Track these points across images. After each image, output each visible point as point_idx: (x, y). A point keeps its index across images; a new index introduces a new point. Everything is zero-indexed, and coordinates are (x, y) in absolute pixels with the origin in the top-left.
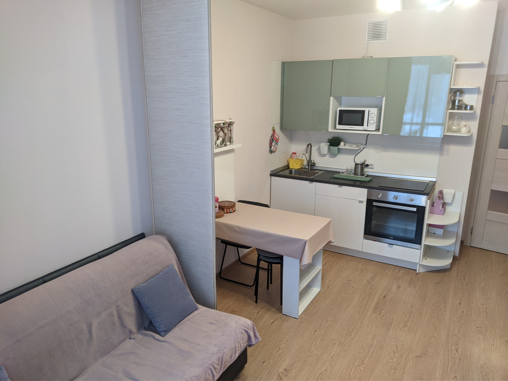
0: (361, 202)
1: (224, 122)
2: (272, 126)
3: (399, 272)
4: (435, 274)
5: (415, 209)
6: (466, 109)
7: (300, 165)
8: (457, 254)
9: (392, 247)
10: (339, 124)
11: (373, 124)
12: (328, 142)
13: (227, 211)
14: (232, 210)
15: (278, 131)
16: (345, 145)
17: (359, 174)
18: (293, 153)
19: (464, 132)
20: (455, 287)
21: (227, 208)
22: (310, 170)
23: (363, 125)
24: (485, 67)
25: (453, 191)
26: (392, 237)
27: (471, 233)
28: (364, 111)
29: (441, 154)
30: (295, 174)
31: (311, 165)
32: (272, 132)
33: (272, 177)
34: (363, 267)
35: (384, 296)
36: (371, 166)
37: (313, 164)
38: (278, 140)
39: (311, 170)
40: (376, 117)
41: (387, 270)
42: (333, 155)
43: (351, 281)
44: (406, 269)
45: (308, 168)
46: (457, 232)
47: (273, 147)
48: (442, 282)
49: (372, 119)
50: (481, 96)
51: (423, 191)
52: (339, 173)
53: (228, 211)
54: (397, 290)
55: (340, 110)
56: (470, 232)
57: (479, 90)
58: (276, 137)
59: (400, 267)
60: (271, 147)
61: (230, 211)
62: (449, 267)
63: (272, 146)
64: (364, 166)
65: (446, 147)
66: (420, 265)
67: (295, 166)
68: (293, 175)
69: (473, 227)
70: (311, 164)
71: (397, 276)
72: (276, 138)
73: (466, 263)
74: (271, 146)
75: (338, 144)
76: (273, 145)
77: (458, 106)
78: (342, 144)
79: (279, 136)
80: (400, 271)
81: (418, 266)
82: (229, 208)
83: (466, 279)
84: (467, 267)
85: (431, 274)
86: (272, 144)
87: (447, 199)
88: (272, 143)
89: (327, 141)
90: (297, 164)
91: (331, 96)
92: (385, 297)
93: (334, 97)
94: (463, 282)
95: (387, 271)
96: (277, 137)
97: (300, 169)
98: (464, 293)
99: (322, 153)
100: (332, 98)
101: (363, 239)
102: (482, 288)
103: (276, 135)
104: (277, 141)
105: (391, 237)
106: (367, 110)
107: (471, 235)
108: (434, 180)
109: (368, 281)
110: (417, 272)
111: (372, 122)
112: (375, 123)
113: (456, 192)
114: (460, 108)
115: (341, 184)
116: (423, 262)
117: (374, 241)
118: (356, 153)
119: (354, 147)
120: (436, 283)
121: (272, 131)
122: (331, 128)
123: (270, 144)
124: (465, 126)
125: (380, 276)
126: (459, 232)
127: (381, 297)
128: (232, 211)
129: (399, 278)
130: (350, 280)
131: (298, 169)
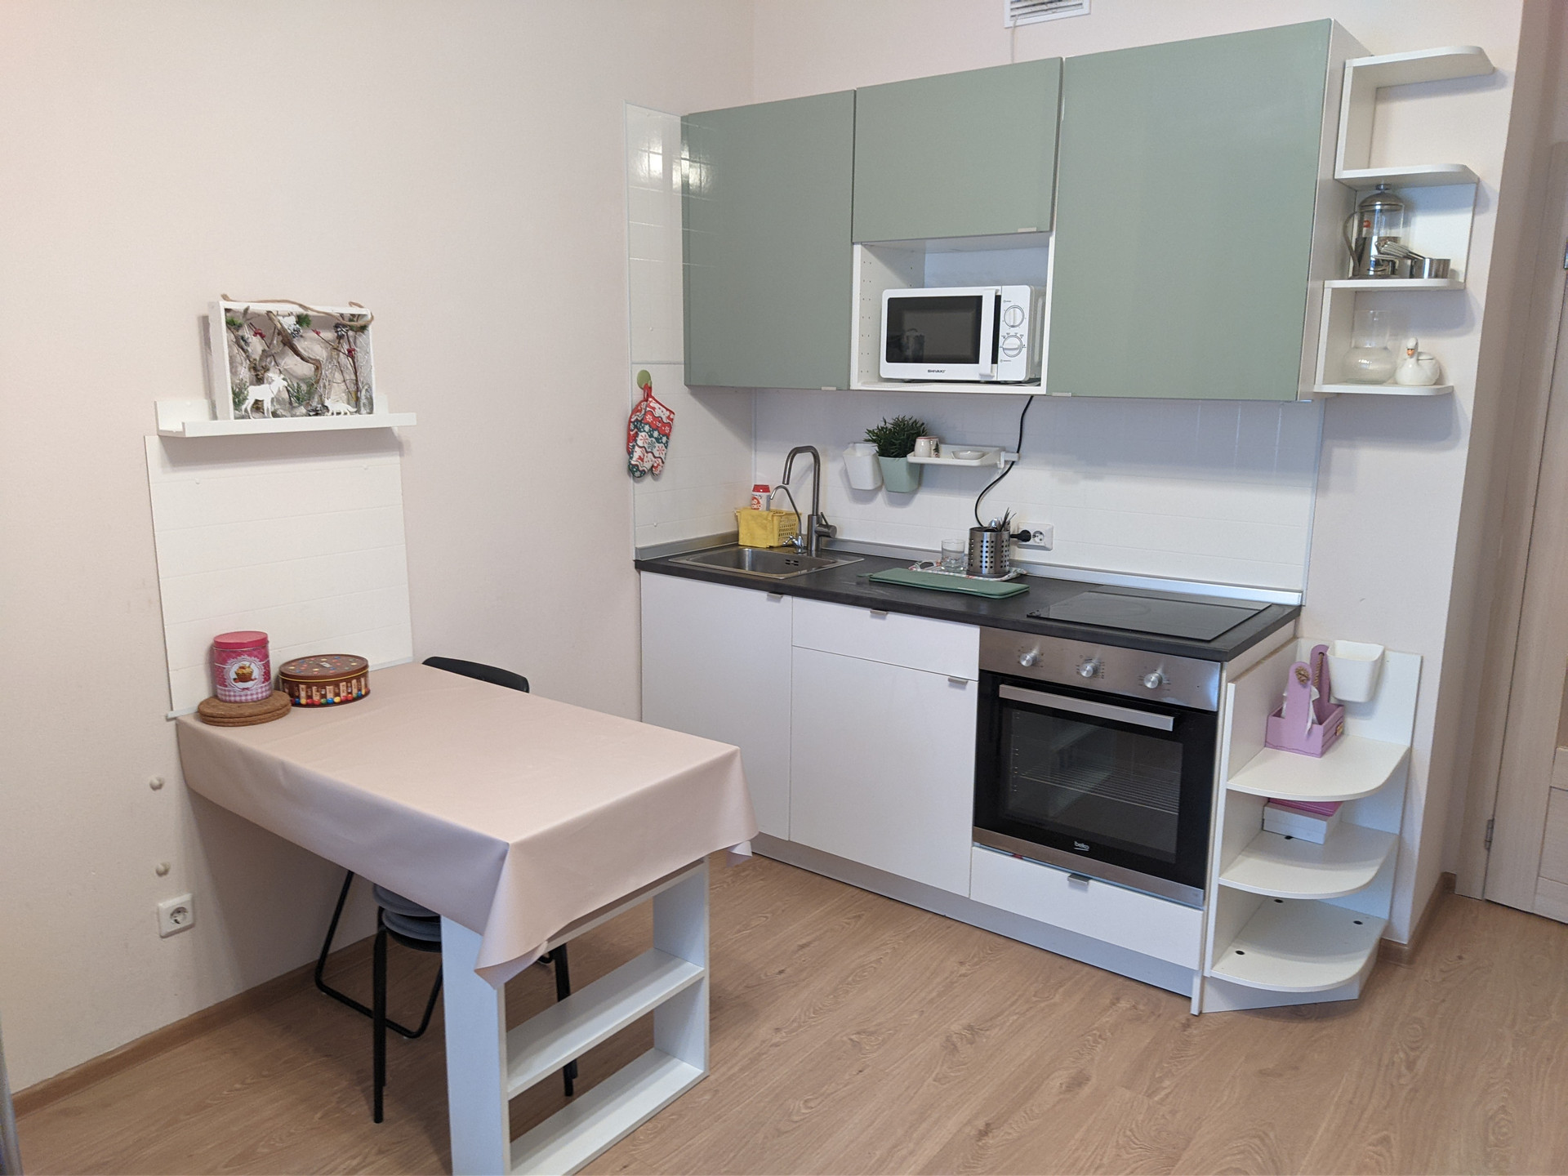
0: (958, 683)
1: (301, 311)
2: (638, 371)
3: (1114, 1004)
4: (1274, 1025)
5: (1166, 723)
6: (1415, 271)
7: (776, 532)
8: (1403, 934)
9: (1085, 889)
10: (889, 360)
11: (1016, 352)
12: (874, 441)
13: (309, 697)
14: (337, 694)
15: (671, 391)
16: (937, 450)
17: (985, 571)
18: (757, 488)
19: (1410, 379)
20: (1351, 1102)
21: (309, 686)
22: (814, 553)
23: (976, 361)
24: (1503, 85)
25: (1375, 651)
26: (1083, 845)
27: (1489, 842)
28: (980, 298)
29: (1320, 488)
30: (753, 568)
31: (820, 535)
32: (639, 394)
33: (646, 576)
34: (963, 970)
35: (988, 1125)
36: (1040, 537)
37: (826, 530)
38: (670, 426)
39: (817, 556)
40: (1026, 321)
41: (1061, 990)
42: (901, 497)
43: (872, 1034)
44: (1153, 992)
45: (807, 548)
46: (1400, 837)
47: (638, 452)
48: (1296, 1068)
49: (1012, 331)
50: (1488, 221)
51: (1209, 641)
52: (907, 563)
53: (316, 698)
54: (1061, 1096)
55: (891, 301)
56: (1482, 838)
57: (1477, 189)
58: (658, 413)
59: (1128, 982)
60: (630, 453)
61: (324, 696)
62: (1354, 994)
63: (637, 448)
64: (1005, 535)
65: (1340, 454)
66: (1204, 978)
67: (759, 536)
68: (747, 570)
69: (1494, 815)
70: (823, 532)
71: (1094, 1024)
72: (659, 419)
73: (1444, 980)
74: (634, 446)
75: (907, 448)
76: (640, 443)
77: (1377, 263)
78: (922, 444)
79: (671, 412)
80: (1118, 999)
81: (1197, 982)
82: (323, 686)
83: (1421, 1065)
84: (1444, 1001)
85: (1260, 1021)
86: (635, 441)
87: (1349, 684)
88: (636, 435)
89: (867, 437)
90: (765, 528)
91: (853, 244)
92: (984, 1133)
93: (864, 244)
94: (1399, 1076)
95: (1057, 998)
96: (664, 414)
97: (775, 551)
98: (1385, 1140)
99: (854, 487)
100: (858, 249)
101: (973, 846)
102: (1491, 1118)
103: (657, 406)
104: (662, 430)
105: (1080, 841)
106: (988, 296)
107: (1489, 849)
108: (1293, 599)
109: (948, 1039)
110: (1195, 1010)
111: (1014, 342)
112: (1025, 351)
113: (1390, 655)
114: (1387, 267)
115: (882, 606)
116: (1217, 967)
117: (1015, 856)
118: (986, 481)
119: (968, 459)
120: (1263, 1073)
121: (636, 386)
122: (859, 377)
123: (628, 442)
124: (1414, 352)
125: (1015, 1017)
126: (1406, 836)
127: (967, 1130)
128: (337, 699)
129: (1100, 1036)
130: (872, 1029)
131: (771, 547)
